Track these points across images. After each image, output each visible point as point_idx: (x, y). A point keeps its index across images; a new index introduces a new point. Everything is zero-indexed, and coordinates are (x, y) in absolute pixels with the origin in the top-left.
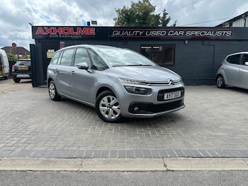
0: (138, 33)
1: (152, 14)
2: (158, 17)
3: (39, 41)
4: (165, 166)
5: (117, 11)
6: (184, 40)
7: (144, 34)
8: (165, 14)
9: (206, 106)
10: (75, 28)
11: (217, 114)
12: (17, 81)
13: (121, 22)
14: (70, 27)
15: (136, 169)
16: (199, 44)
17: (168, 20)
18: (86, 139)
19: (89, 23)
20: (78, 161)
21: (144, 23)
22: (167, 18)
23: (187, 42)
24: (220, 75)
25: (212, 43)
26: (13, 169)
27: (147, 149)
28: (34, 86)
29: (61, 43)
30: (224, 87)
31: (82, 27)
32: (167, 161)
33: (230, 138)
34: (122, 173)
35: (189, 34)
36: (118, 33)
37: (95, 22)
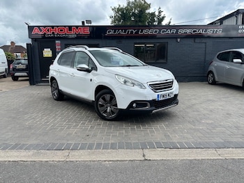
0: (132, 32)
1: (147, 11)
2: (153, 14)
3: (35, 41)
4: (144, 156)
5: (113, 9)
6: (177, 38)
7: (137, 33)
8: (160, 12)
9: (194, 101)
10: (70, 28)
11: (202, 109)
12: (15, 79)
13: (117, 20)
14: (65, 26)
15: (117, 159)
16: (190, 41)
17: (163, 18)
18: (76, 133)
19: (83, 22)
20: (66, 152)
21: (140, 21)
22: (162, 16)
23: (179, 40)
24: (211, 72)
25: (204, 40)
26: (6, 160)
27: (129, 141)
28: (31, 84)
29: (57, 42)
30: (214, 83)
31: (77, 27)
32: (146, 151)
33: (208, 131)
34: (103, 163)
35: (181, 31)
36: (112, 32)
37: (89, 22)
